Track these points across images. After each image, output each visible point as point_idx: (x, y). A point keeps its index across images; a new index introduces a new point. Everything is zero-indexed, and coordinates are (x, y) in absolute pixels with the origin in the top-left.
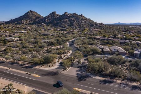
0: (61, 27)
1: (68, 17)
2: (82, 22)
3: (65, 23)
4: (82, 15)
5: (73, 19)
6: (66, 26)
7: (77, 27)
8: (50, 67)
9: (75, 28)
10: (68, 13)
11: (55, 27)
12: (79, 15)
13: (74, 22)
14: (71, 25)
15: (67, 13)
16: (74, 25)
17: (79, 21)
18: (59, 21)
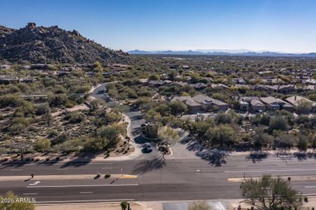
0: (28, 59)
1: (41, 34)
2: (80, 48)
3: (37, 50)
4: (75, 33)
5: (57, 40)
6: (43, 57)
7: (72, 59)
8: (126, 152)
9: (68, 62)
10: (37, 26)
11: (12, 62)
12: (69, 32)
13: (60, 48)
14: (56, 55)
15: (35, 25)
16: (63, 54)
17: (74, 46)
18: (16, 44)
